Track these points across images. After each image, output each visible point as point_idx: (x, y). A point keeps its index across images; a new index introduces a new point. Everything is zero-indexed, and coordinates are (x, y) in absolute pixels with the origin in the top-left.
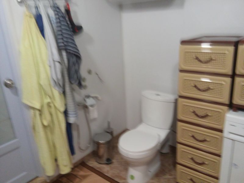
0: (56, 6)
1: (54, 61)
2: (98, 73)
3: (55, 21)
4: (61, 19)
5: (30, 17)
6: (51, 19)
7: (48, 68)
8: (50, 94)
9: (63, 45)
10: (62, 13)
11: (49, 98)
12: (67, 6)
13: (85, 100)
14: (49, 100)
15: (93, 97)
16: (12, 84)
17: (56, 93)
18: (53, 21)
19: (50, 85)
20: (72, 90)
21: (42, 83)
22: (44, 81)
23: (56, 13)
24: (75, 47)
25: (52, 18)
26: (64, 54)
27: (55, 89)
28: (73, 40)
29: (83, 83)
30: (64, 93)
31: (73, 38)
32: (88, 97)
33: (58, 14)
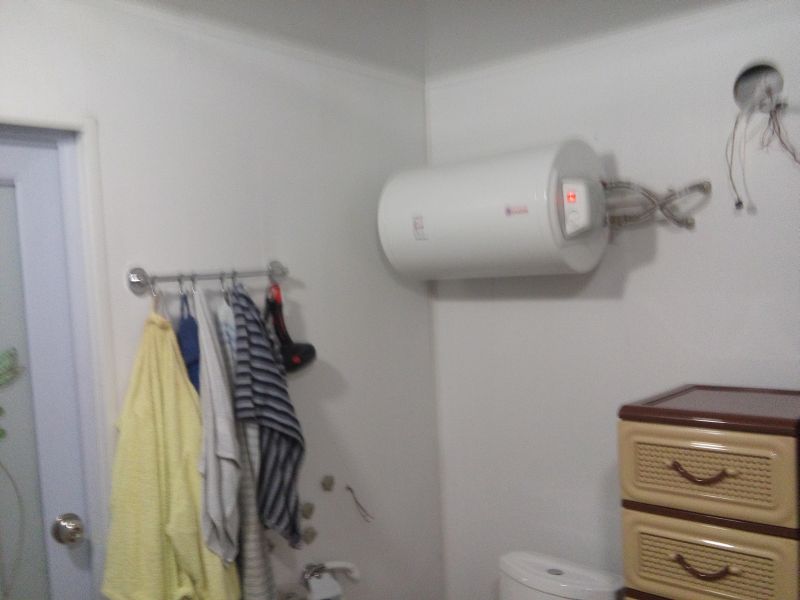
0: (240, 291)
1: (219, 458)
2: (352, 487)
3: (233, 334)
4: (253, 328)
5: (163, 327)
6: (224, 329)
7: (197, 483)
8: (195, 568)
9: (249, 404)
10: (257, 311)
11: (187, 581)
12: (273, 290)
13: (306, 584)
14: (186, 589)
15: (333, 572)
16: (77, 530)
17: (215, 565)
18: (228, 335)
19: (197, 535)
20: (268, 547)
21: (171, 529)
22: (179, 525)
23: (240, 311)
24: (289, 412)
25: (227, 325)
26: (252, 433)
27: (212, 552)
28: (284, 391)
29: (303, 524)
30: (240, 561)
31: (286, 385)
32: (318, 570)
33: (243, 316)
